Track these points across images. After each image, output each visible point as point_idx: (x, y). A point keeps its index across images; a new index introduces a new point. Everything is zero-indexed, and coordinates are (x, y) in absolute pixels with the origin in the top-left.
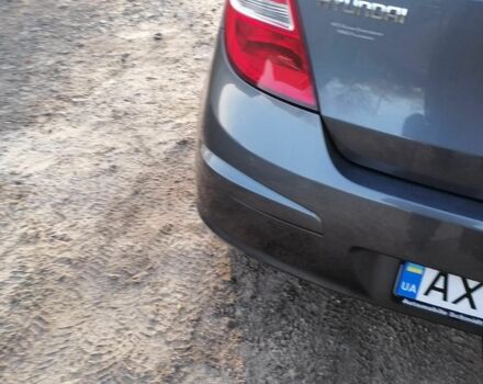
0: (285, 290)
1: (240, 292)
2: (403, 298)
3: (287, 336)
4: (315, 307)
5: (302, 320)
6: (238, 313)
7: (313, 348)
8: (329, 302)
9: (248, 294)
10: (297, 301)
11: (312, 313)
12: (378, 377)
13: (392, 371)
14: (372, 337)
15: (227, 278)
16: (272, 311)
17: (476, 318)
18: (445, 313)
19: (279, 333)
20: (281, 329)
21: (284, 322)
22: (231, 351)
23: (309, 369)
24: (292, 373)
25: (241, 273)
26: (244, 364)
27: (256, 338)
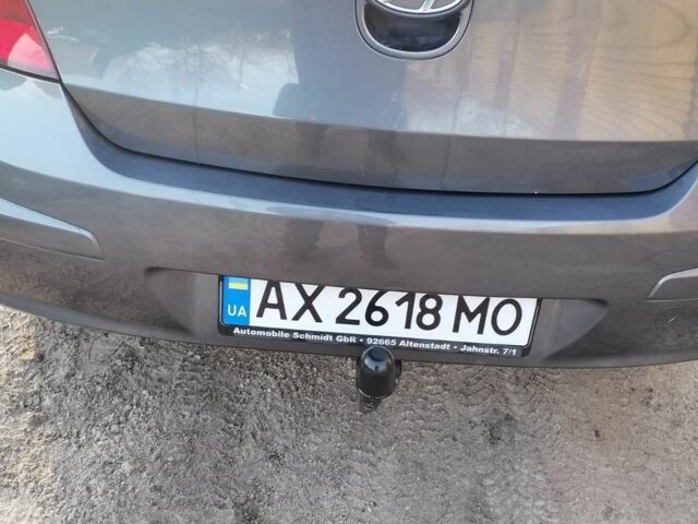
0: (119, 357)
1: (49, 372)
2: (233, 327)
3: (122, 419)
4: (164, 372)
5: (144, 392)
6: (47, 402)
7: (159, 427)
8: (184, 361)
9: (62, 372)
10: (136, 368)
11: (160, 380)
12: (250, 444)
13: (268, 433)
14: (244, 395)
15: (30, 355)
16: (99, 388)
17: (325, 334)
18: (287, 335)
19: (110, 418)
20: (112, 411)
21: (116, 400)
22: (34, 457)
23: (153, 457)
24: (126, 467)
25: (51, 345)
26: (55, 471)
27: (75, 431)
